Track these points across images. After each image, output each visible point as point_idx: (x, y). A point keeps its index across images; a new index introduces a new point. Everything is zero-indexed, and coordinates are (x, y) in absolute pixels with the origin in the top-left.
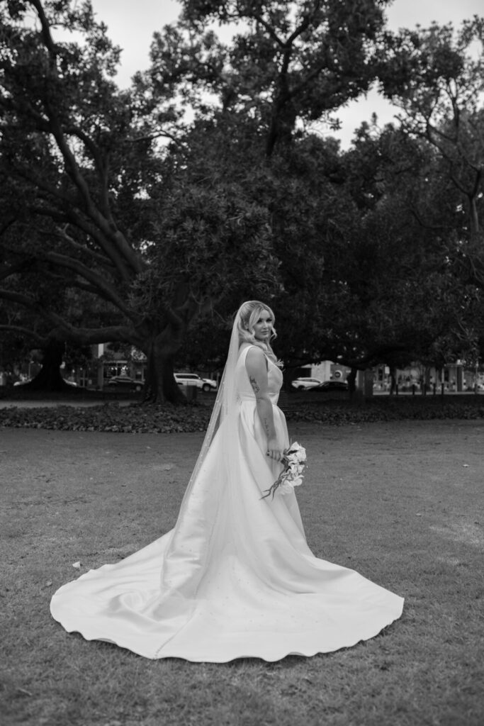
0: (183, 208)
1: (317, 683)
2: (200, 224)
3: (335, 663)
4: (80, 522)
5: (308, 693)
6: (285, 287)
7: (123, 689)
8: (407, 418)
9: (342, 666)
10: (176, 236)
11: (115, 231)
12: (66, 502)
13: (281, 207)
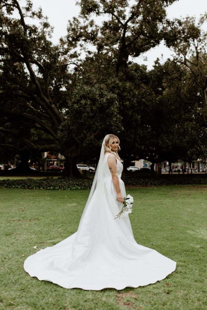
0: (81, 95)
1: (139, 299)
2: (88, 102)
3: (147, 291)
4: (37, 229)
5: (135, 304)
6: (124, 128)
7: (55, 302)
8: (176, 184)
9: (150, 292)
10: (78, 107)
11: (52, 104)
12: (30, 220)
13: (122, 94)
